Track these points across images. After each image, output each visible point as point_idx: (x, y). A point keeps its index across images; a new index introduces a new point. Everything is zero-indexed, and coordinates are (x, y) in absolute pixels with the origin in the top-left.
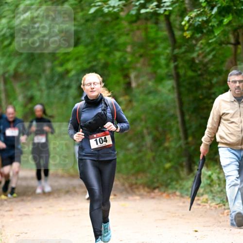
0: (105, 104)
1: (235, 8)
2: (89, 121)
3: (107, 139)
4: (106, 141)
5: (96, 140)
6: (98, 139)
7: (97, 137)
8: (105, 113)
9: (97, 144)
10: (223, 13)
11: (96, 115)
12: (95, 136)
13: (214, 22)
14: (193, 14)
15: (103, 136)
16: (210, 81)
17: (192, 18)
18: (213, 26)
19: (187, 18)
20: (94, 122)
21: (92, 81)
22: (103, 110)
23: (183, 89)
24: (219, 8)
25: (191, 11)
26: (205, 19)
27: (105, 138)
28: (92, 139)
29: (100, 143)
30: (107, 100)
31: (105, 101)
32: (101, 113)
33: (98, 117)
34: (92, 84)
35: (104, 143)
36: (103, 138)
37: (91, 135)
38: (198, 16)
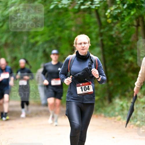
0: (91, 60)
1: (137, 4)
2: (78, 74)
3: (90, 88)
4: (89, 89)
5: (82, 88)
6: (83, 87)
7: (82, 86)
8: (91, 68)
9: (82, 91)
10: (131, 8)
11: (84, 69)
12: (81, 84)
13: (125, 13)
14: (112, 8)
15: (87, 85)
16: (122, 48)
17: (111, 11)
18: (124, 16)
19: (109, 11)
20: (82, 75)
21: (83, 41)
22: (89, 66)
23: (106, 53)
24: (128, 5)
25: (111, 6)
26: (119, 11)
27: (88, 87)
28: (79, 86)
29: (85, 90)
30: (93, 58)
31: (91, 58)
32: (87, 68)
33: (85, 71)
34: (83, 44)
35: (87, 90)
36: (87, 86)
37: (78, 84)
38: (115, 9)
